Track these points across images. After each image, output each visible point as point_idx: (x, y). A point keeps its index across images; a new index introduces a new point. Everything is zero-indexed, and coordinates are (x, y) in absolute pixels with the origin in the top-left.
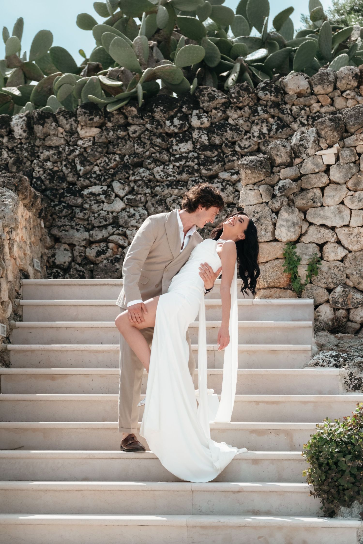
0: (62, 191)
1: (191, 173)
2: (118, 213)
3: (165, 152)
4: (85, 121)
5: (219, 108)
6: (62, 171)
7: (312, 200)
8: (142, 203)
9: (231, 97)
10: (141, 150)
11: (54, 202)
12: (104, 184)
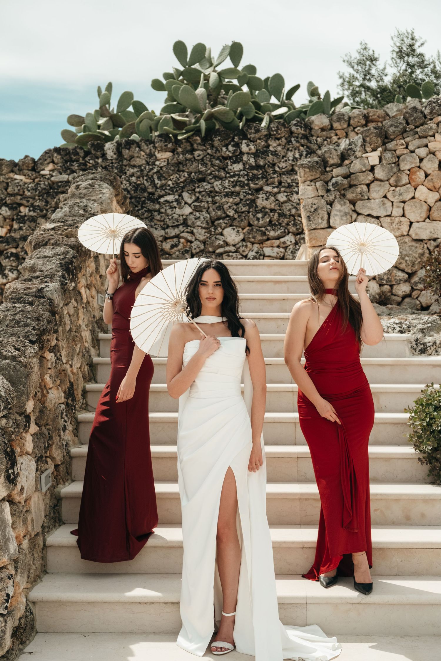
0: (144, 199)
1: (242, 187)
2: (187, 216)
3: (222, 171)
4: (161, 147)
5: (262, 139)
6: (143, 184)
7: (361, 194)
8: (205, 208)
9: (272, 131)
10: (204, 169)
11: (137, 207)
12: (176, 194)
